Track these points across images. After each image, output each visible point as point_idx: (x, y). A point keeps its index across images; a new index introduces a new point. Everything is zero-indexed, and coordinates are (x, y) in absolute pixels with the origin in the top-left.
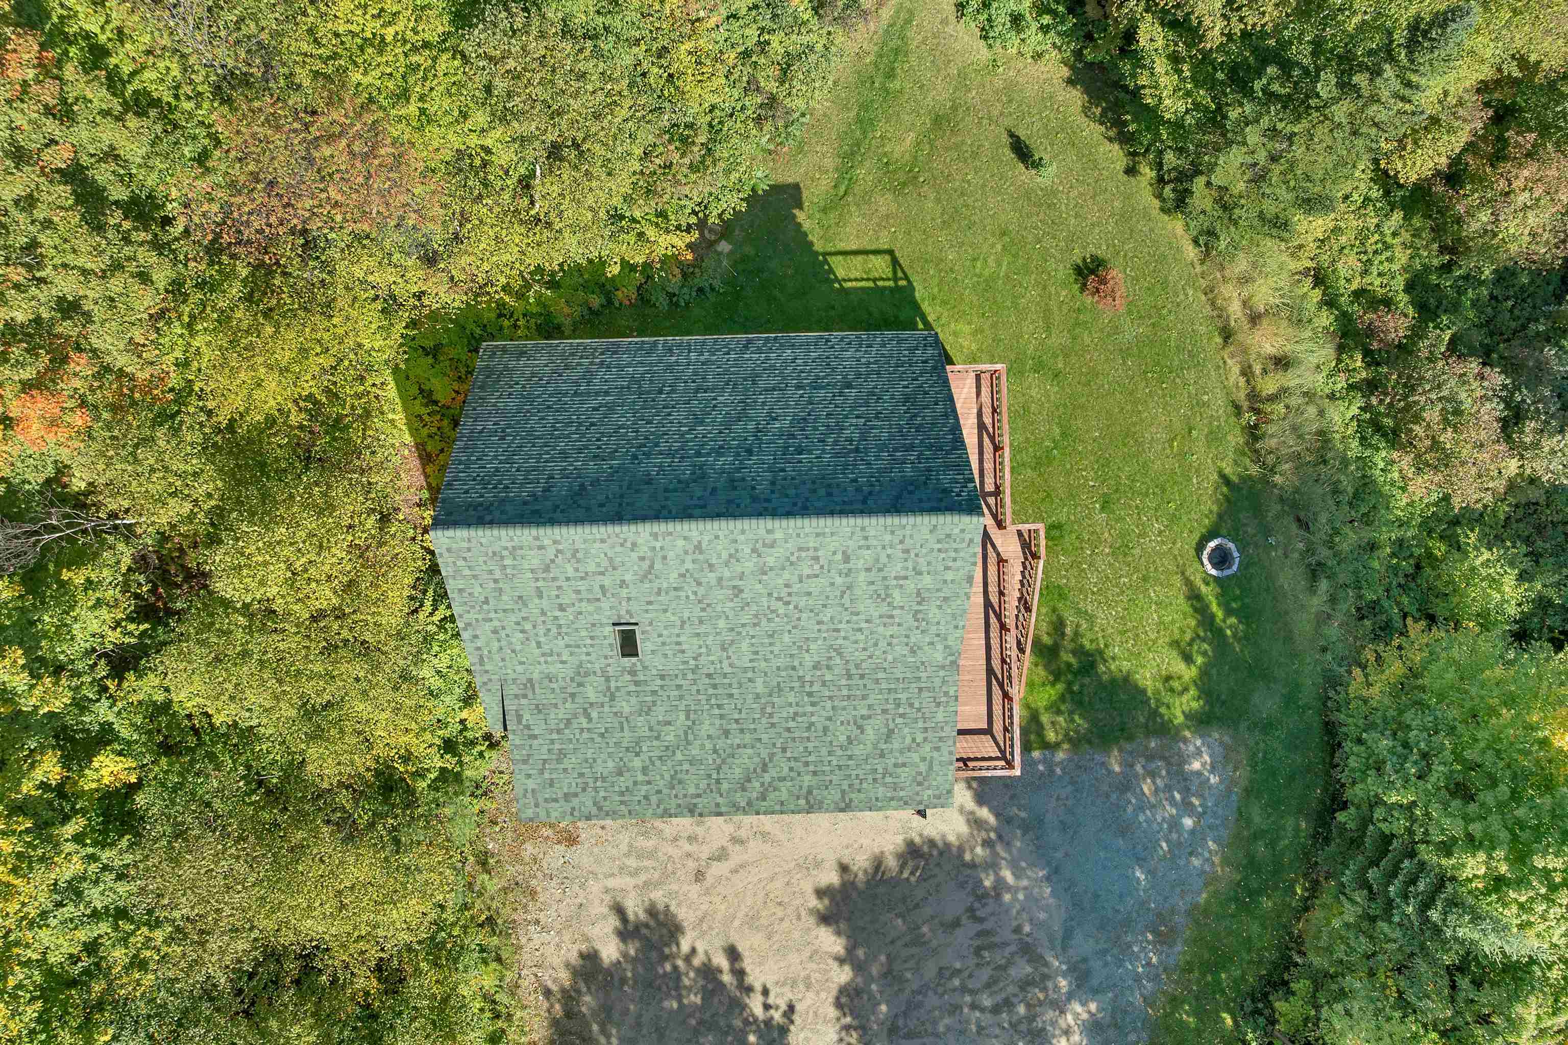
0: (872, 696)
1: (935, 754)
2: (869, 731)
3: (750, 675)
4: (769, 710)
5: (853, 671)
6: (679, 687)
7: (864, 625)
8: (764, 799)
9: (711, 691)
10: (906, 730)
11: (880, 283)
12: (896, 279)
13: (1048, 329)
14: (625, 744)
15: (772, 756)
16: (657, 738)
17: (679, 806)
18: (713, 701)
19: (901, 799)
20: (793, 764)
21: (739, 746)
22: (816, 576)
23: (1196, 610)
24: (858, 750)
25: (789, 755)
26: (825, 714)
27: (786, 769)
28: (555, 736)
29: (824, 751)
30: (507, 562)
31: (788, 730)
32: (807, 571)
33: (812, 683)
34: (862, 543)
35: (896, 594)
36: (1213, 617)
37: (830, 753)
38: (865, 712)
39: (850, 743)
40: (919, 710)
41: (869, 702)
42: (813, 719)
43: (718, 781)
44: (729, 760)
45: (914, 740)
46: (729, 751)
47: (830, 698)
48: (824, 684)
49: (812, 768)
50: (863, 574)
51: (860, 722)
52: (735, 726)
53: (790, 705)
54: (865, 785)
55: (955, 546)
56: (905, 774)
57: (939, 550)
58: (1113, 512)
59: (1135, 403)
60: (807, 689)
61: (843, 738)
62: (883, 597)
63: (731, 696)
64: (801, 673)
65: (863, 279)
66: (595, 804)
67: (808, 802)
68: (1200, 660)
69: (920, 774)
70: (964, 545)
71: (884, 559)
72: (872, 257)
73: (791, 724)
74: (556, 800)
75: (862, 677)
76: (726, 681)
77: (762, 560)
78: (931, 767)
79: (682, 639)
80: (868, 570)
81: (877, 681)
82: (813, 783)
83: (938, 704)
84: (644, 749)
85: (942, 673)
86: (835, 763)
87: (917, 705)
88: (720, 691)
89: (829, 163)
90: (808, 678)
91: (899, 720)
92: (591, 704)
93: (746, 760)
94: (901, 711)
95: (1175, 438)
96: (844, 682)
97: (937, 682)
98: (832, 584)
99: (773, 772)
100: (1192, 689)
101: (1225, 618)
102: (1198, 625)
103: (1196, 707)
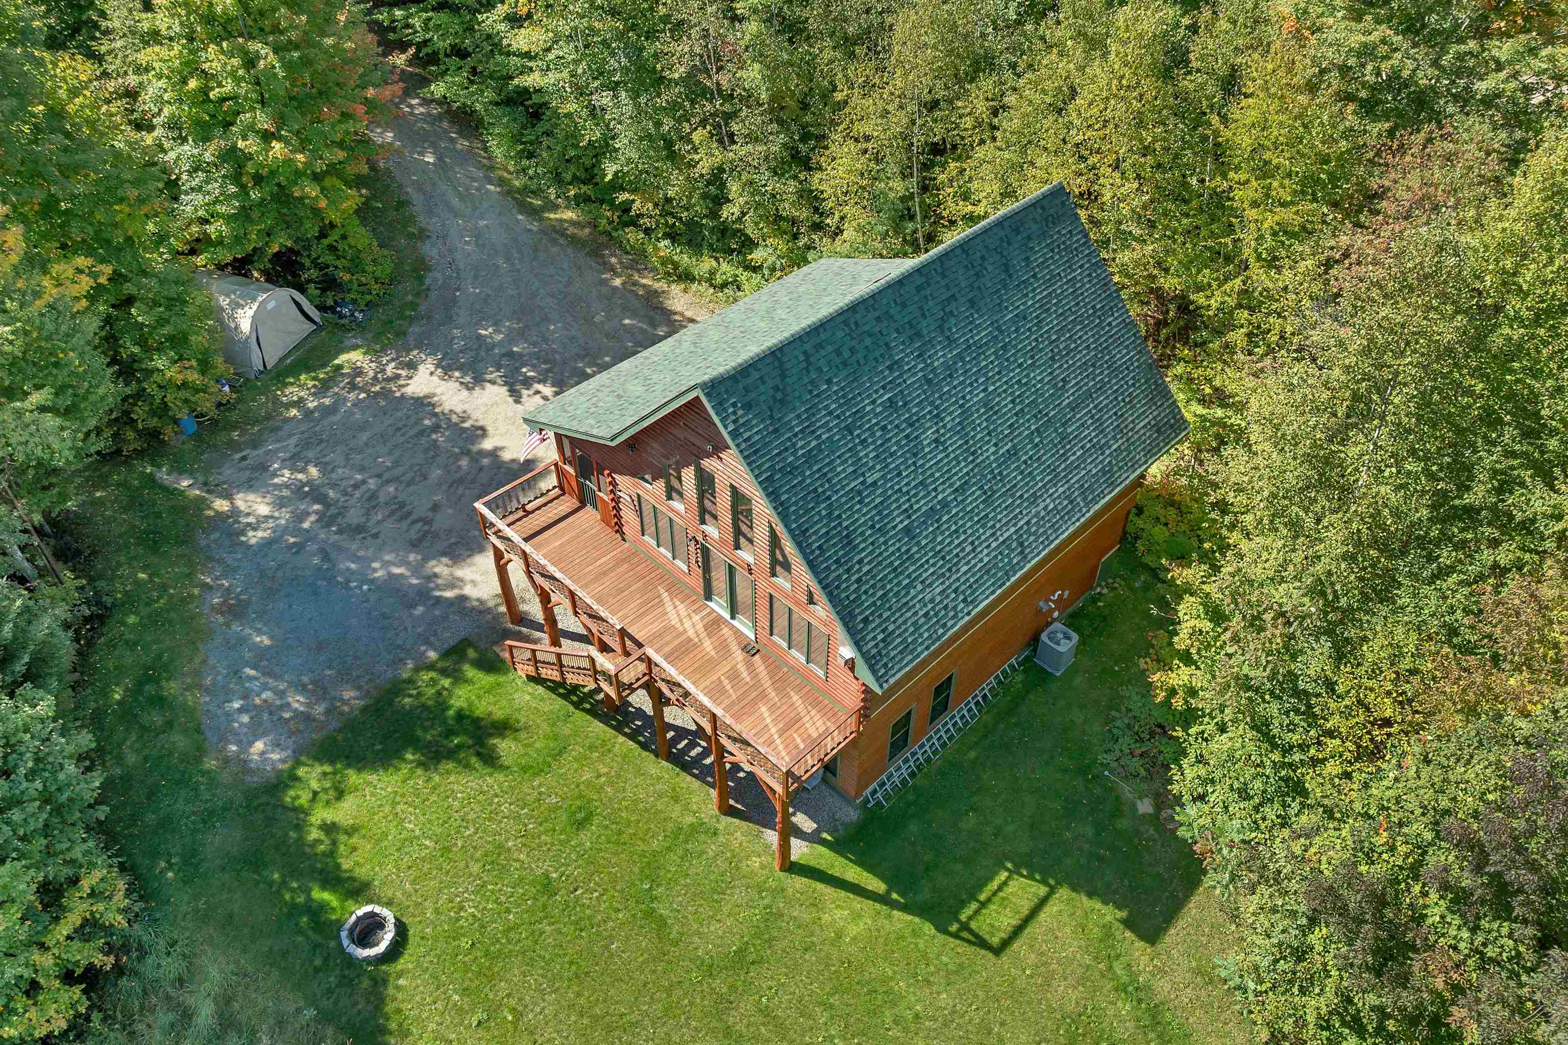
11: (974, 906)
12: (965, 927)
13: (766, 1012)
36: (325, 887)
58: (533, 883)
59: (595, 1019)
65: (1000, 889)
72: (1015, 922)
89: (1163, 987)
95: (515, 1023)
100: (306, 805)
101: (309, 895)
102: (338, 866)
103: (292, 793)
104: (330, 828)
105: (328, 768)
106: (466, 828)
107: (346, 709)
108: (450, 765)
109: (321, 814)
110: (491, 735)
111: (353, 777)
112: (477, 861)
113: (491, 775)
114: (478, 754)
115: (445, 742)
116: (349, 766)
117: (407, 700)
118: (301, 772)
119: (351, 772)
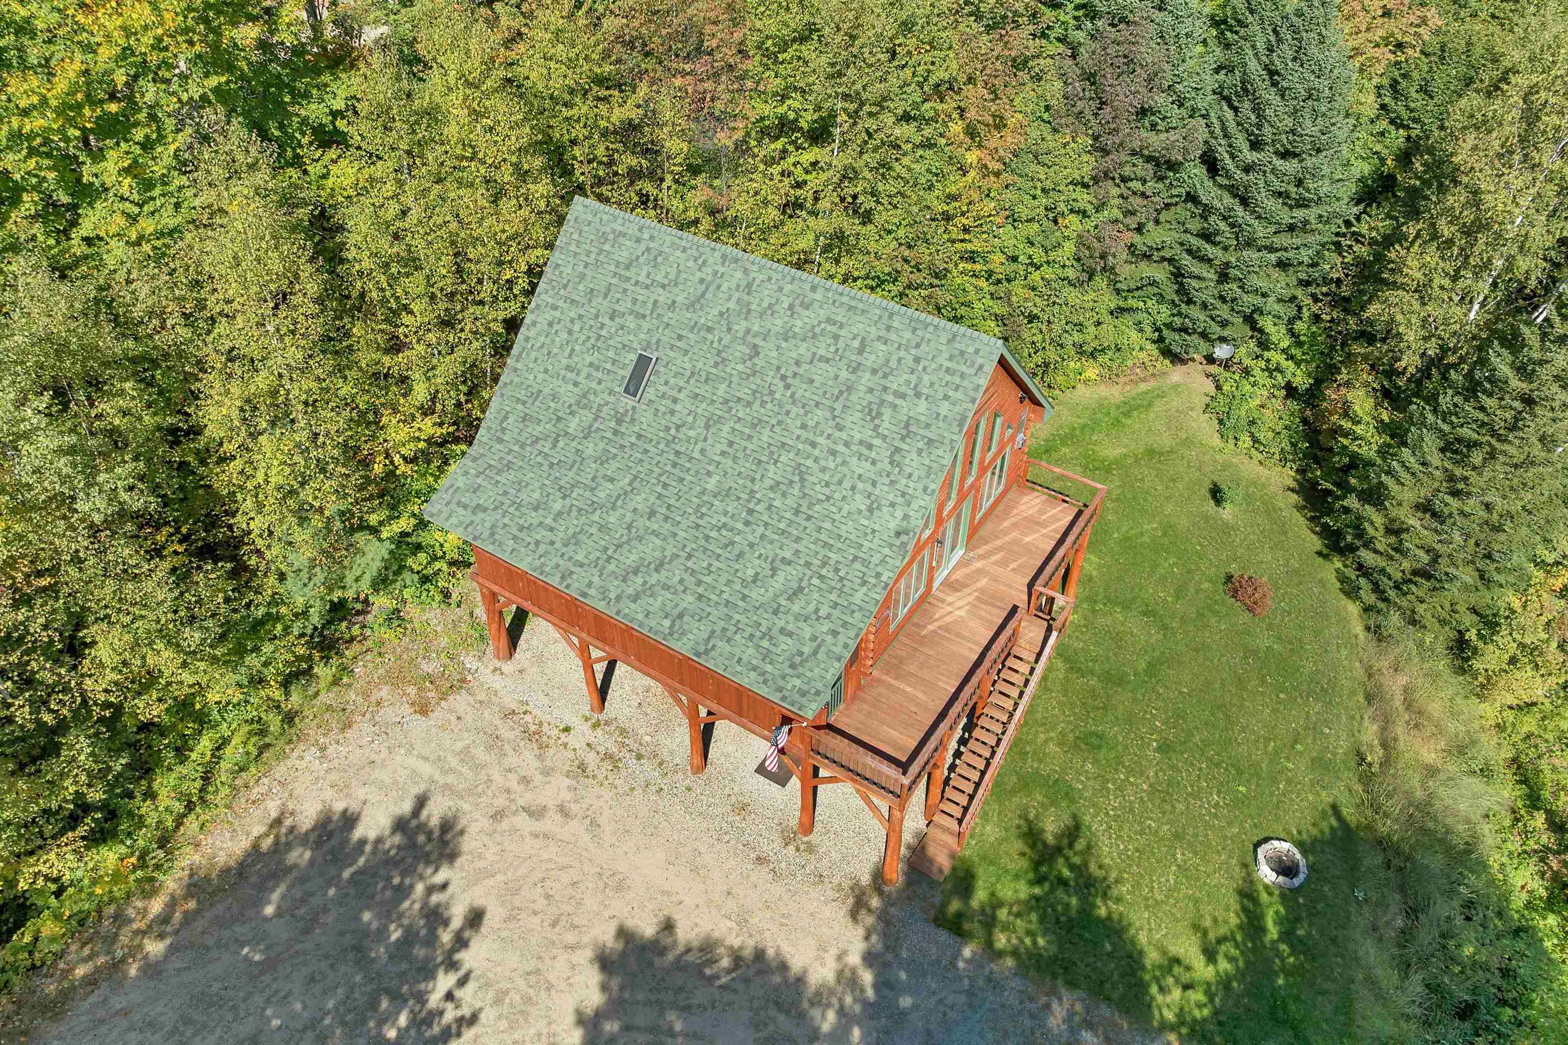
0: (804, 543)
1: (829, 639)
2: (781, 576)
3: (711, 468)
4: (704, 510)
5: (804, 509)
6: (646, 451)
7: (841, 448)
8: (634, 601)
9: (668, 468)
10: (816, 595)
14: (562, 483)
15: (676, 556)
16: (593, 490)
17: (558, 566)
18: (663, 479)
19: (763, 674)
20: (686, 576)
21: (653, 532)
22: (827, 361)
23: (1244, 909)
24: (755, 593)
25: (690, 564)
26: (750, 538)
27: (677, 579)
28: (516, 448)
29: (722, 580)
30: (607, 247)
31: (707, 538)
32: (822, 352)
33: (759, 501)
34: (882, 333)
35: (887, 413)
36: (1263, 930)
37: (729, 583)
38: (788, 555)
39: (754, 582)
40: (842, 579)
41: (800, 547)
42: (737, 539)
43: (609, 559)
44: (634, 543)
45: (817, 610)
46: (641, 532)
47: (766, 524)
48: (770, 507)
49: (700, 590)
50: (868, 375)
51: (778, 563)
52: (664, 510)
53: (726, 513)
54: (738, 637)
55: (964, 369)
56: (786, 645)
57: (948, 370)
58: (1169, 759)
60: (751, 506)
61: (750, 572)
62: (873, 414)
63: (682, 480)
64: (756, 488)
66: (493, 527)
67: (672, 626)
68: (1224, 965)
69: (800, 654)
70: (972, 371)
71: (893, 364)
73: (714, 534)
74: (465, 507)
75: (809, 518)
76: (688, 465)
77: (792, 322)
78: (815, 653)
79: (681, 396)
80: (874, 372)
81: (819, 529)
82: (691, 607)
83: (864, 583)
84: (574, 495)
85: (886, 551)
86: (725, 596)
87: (842, 573)
88: (676, 471)
90: (758, 496)
91: (815, 581)
92: (567, 433)
93: (651, 549)
94: (824, 572)
96: (788, 515)
97: (876, 559)
98: (836, 377)
99: (663, 575)
100: (1201, 989)
101: (1278, 941)
102: (1240, 927)
103: (1197, 1013)
104: (1210, 955)
105: (1154, 989)
106: (1149, 827)
107: (1078, 1007)
108: (1093, 867)
109: (1203, 971)
110: (1044, 843)
111: (1152, 957)
112: (1173, 807)
113: (1089, 828)
114: (1071, 846)
115: (1072, 883)
116: (1143, 968)
117: (1041, 941)
118: (1169, 1016)
119: (1148, 963)
